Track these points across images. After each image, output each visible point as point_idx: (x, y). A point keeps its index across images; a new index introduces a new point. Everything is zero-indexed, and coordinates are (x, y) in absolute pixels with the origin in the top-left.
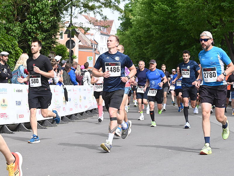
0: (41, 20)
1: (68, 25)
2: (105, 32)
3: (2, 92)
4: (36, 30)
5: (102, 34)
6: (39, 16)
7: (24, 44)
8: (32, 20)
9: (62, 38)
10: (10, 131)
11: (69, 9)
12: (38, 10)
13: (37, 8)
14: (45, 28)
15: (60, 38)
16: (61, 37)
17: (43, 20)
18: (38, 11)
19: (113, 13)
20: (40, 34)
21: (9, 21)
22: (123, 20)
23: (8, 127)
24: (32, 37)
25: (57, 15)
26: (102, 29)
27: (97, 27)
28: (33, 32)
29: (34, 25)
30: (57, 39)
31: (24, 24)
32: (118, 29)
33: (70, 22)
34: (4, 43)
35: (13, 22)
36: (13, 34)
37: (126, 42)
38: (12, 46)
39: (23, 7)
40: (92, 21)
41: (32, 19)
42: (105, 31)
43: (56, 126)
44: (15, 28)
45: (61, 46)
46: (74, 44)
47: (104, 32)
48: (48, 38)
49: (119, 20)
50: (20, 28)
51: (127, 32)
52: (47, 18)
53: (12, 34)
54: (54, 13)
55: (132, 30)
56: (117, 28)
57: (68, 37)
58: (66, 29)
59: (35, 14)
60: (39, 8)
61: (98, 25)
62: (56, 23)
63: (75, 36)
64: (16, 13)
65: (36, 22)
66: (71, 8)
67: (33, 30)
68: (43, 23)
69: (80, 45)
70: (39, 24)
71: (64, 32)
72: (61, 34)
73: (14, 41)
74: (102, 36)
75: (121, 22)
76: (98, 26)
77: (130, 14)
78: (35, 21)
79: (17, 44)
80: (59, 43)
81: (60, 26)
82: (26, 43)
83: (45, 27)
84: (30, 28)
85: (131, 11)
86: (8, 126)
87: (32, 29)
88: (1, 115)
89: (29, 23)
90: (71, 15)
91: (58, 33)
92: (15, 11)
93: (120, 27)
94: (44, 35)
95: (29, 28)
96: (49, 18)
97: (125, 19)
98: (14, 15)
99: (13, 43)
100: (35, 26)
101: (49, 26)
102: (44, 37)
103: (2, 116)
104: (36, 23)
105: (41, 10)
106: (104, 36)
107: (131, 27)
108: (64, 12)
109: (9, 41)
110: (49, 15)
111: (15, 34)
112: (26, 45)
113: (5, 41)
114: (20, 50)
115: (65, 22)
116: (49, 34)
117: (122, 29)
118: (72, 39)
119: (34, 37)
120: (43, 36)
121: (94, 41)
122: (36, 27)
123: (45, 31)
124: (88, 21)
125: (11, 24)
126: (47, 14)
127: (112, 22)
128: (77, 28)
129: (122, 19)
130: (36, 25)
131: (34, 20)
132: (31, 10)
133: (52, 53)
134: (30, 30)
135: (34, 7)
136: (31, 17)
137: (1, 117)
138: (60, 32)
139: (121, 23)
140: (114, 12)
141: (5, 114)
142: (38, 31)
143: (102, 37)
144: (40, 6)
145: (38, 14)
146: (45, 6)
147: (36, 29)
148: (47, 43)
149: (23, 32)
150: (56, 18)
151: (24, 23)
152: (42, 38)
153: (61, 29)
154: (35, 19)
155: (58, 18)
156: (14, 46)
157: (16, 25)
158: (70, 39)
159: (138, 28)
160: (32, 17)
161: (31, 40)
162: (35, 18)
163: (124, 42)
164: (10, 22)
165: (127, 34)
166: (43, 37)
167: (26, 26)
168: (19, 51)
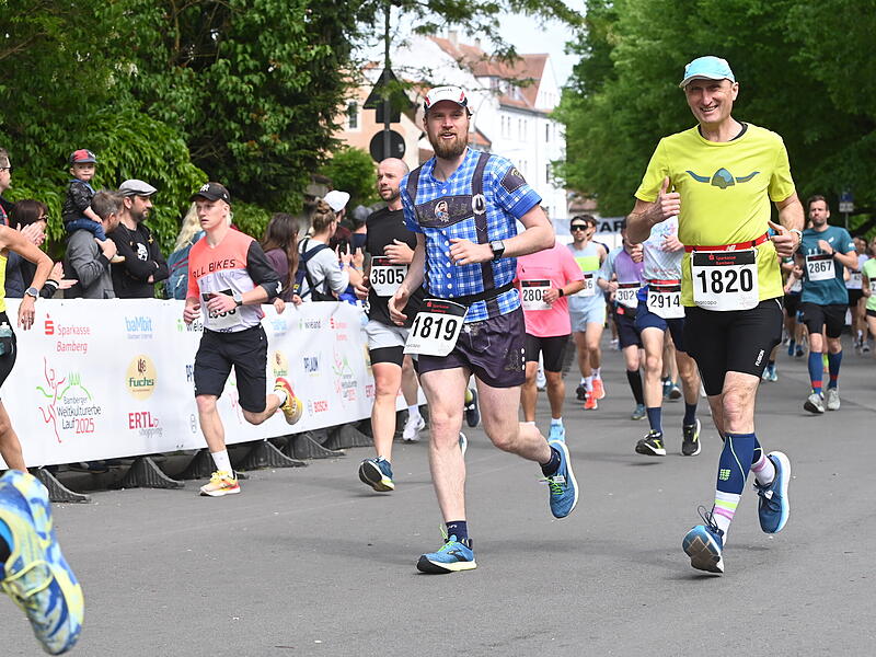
0: (274, 61)
1: (375, 75)
2: (517, 97)
3: (136, 333)
4: (256, 98)
5: (504, 107)
6: (265, 44)
7: (211, 151)
8: (240, 58)
9: (353, 124)
10: (167, 478)
11: (380, 16)
12: (262, 20)
13: (256, 16)
14: (287, 91)
15: (346, 126)
16: (351, 122)
17: (280, 59)
18: (262, 27)
19: (544, 29)
20: (269, 113)
21: (149, 64)
22: (582, 51)
23: (157, 463)
24: (241, 122)
25: (333, 37)
26: (503, 89)
27: (486, 82)
28: (243, 103)
29: (246, 78)
30: (337, 127)
31: (208, 74)
32: (565, 89)
33: (382, 66)
34: (136, 149)
35: (168, 68)
36: (167, 115)
37: (596, 135)
38: (164, 158)
39: (203, 13)
40: (467, 60)
41: (237, 55)
42: (517, 95)
43: (342, 454)
44: (173, 93)
45: (354, 154)
46: (401, 146)
47: (511, 98)
48: (301, 125)
49: (567, 53)
50: (192, 90)
51: (598, 98)
52: (297, 52)
53: (163, 115)
54: (321, 31)
55: (617, 93)
56: (563, 84)
57: (377, 122)
58: (368, 90)
59: (250, 35)
60: (263, 12)
61: (491, 73)
62: (330, 68)
63: (403, 117)
64: (175, 33)
65: (256, 66)
66: (387, 12)
67: (245, 98)
68: (282, 69)
69: (423, 150)
70: (266, 71)
71: (361, 103)
72: (352, 111)
73: (173, 138)
74: (506, 114)
75: (576, 59)
76: (488, 79)
77: (609, 27)
78: (251, 63)
79: (185, 150)
80: (343, 143)
81: (346, 80)
82: (217, 148)
83: (289, 84)
84: (235, 91)
85: (612, 17)
86: (157, 458)
87: (242, 93)
88: (131, 421)
89: (227, 72)
90: (386, 38)
91: (340, 107)
92: (172, 26)
93: (570, 79)
94: (288, 117)
95: (227, 90)
96: (305, 50)
97: (590, 49)
98: (169, 43)
99: (168, 148)
100: (250, 82)
101: (305, 81)
102: (287, 121)
103: (133, 424)
104: (256, 70)
105: (272, 22)
106: (511, 115)
107: (615, 78)
108: (361, 26)
109: (153, 138)
110: (304, 39)
111: (174, 114)
112: (222, 152)
113: (140, 141)
114: (195, 172)
115: (365, 63)
116: (307, 112)
117: (580, 87)
118: (393, 126)
119: (248, 122)
120: (281, 117)
121: (476, 134)
122: (254, 85)
123: (291, 99)
124: (452, 60)
125: (159, 77)
126: (297, 37)
127: (539, 61)
128: (410, 85)
129: (578, 50)
130: (256, 79)
131: (244, 60)
132: (233, 22)
133: (320, 182)
134: (231, 98)
135: (246, 8)
136: (236, 47)
137: (132, 427)
138: (348, 102)
139: (575, 66)
140: (545, 24)
141: (147, 416)
142: (262, 100)
143: (506, 120)
144: (268, 6)
145: (261, 38)
146: (289, 7)
147: (257, 92)
148: (300, 147)
149: (206, 107)
150: (329, 51)
151: (209, 70)
152: (279, 126)
153: (350, 89)
154: (252, 55)
155: (336, 51)
156: (173, 158)
157: (177, 79)
158: (387, 126)
159: (641, 82)
160: (240, 47)
161: (238, 135)
162: (249, 50)
163: (588, 137)
164: (157, 71)
165: (600, 104)
166: (284, 121)
167: (218, 82)
168: (194, 175)
